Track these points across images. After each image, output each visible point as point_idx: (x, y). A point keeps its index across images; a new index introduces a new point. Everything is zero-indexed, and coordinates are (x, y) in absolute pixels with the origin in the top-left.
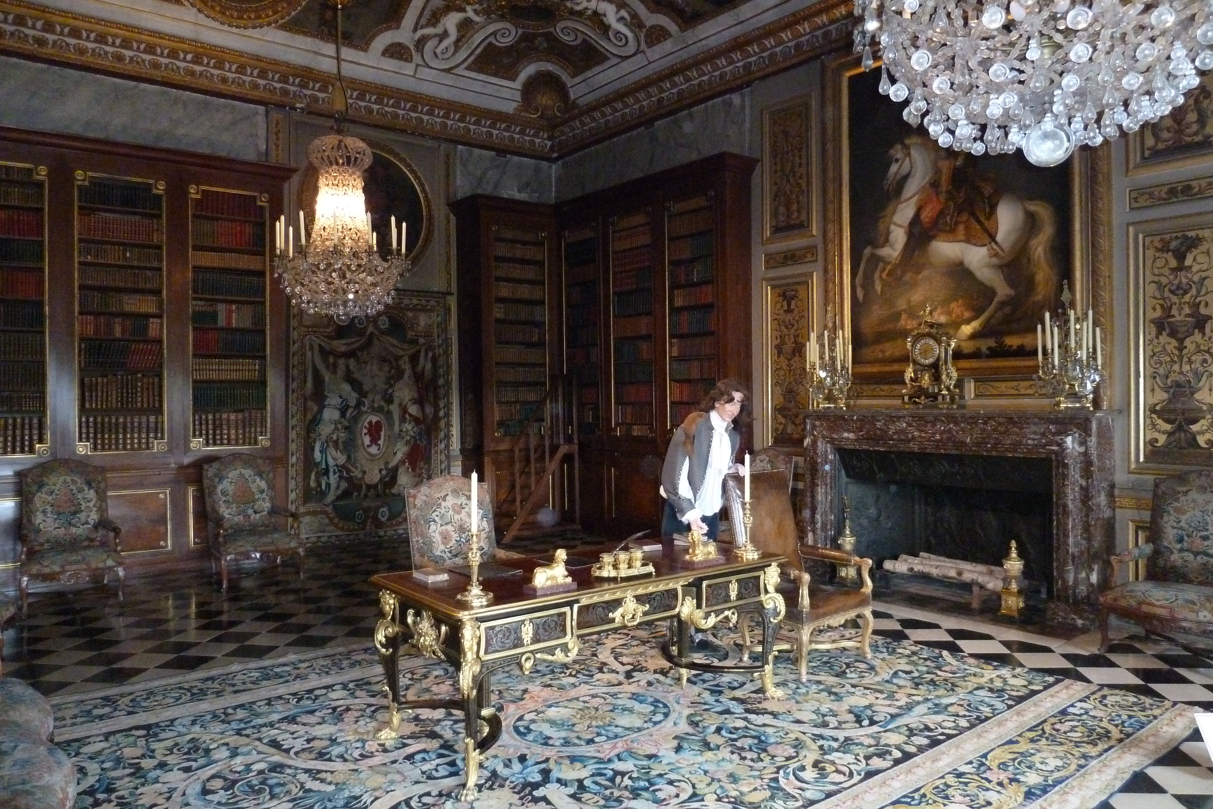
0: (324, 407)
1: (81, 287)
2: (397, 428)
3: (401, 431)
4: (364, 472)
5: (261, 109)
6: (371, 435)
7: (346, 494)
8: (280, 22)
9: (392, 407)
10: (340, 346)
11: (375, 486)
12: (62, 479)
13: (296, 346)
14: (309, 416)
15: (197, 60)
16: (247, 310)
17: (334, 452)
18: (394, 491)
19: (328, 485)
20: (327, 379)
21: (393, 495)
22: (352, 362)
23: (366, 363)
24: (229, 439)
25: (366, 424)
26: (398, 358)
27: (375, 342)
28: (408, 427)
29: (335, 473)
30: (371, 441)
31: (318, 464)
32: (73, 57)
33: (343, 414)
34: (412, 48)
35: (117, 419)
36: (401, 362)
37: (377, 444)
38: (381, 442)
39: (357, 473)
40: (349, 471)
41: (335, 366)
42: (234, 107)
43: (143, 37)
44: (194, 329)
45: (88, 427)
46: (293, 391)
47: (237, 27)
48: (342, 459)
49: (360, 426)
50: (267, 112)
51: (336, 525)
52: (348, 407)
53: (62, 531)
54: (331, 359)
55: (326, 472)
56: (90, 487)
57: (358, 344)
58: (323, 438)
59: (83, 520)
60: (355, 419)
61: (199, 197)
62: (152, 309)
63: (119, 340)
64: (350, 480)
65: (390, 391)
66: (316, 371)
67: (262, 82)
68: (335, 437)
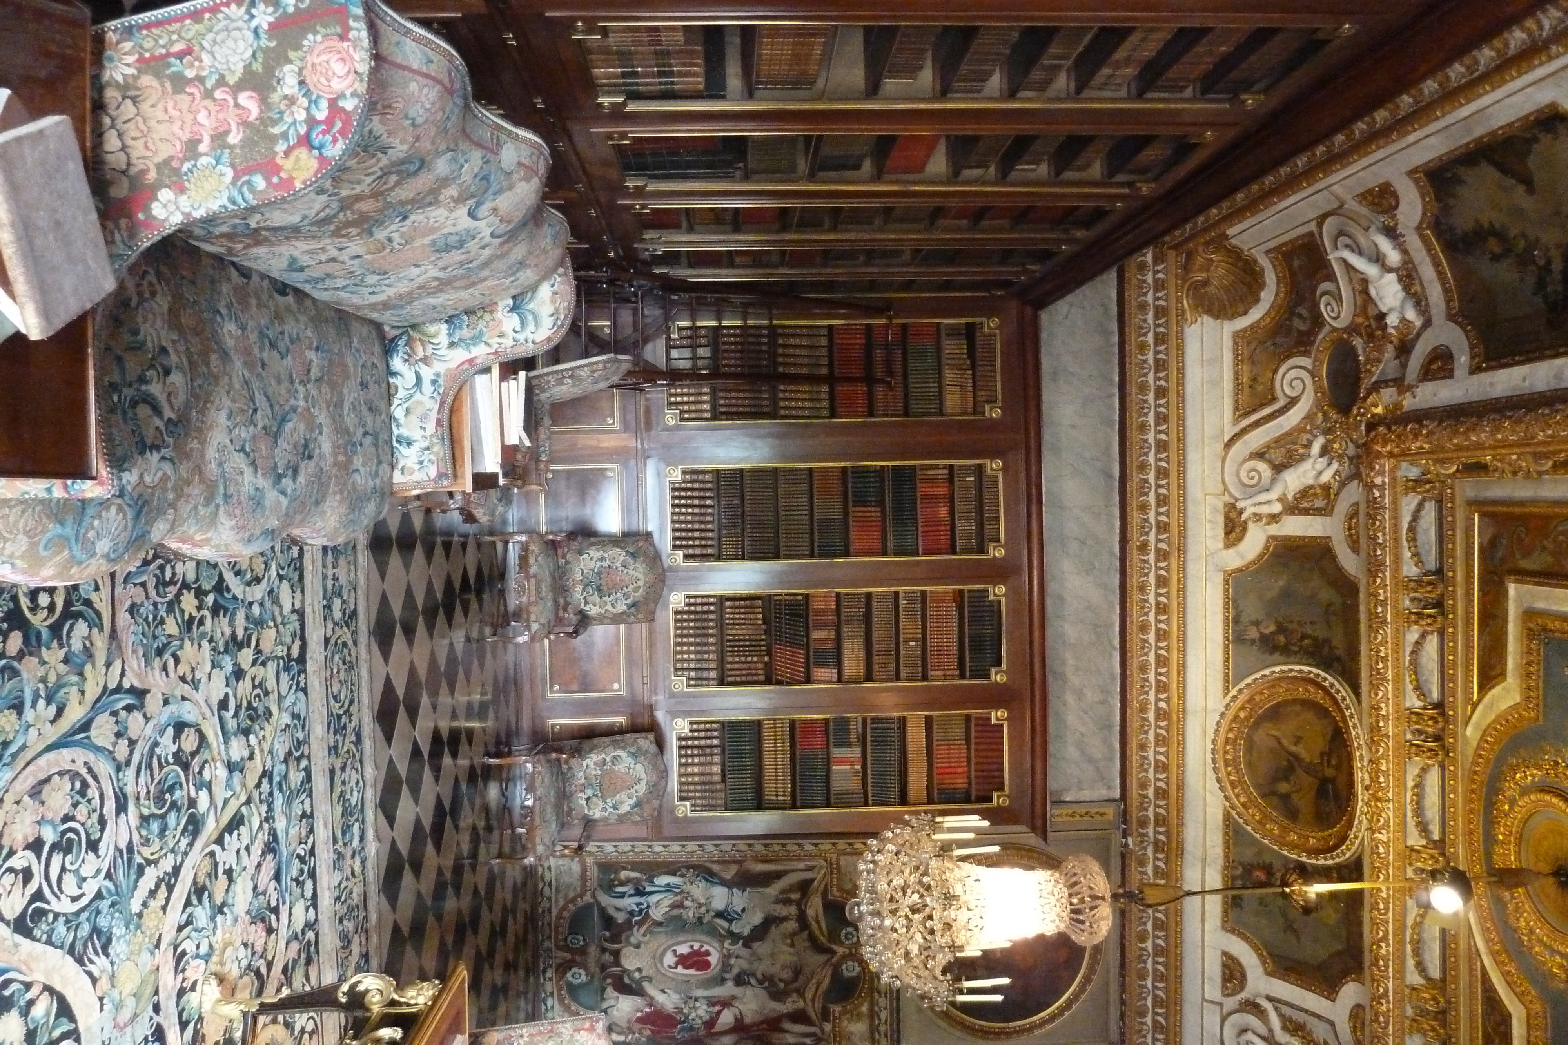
0: (729, 887)
1: (869, 596)
2: (700, 993)
3: (696, 1000)
4: (638, 947)
5: (1117, 794)
6: (690, 954)
7: (608, 921)
8: (1234, 813)
9: (730, 984)
10: (815, 907)
11: (617, 963)
12: (641, 576)
13: (812, 848)
14: (715, 868)
15: (1160, 714)
16: (854, 784)
17: (667, 902)
18: (610, 992)
19: (622, 896)
20: (768, 891)
21: (603, 990)
22: (792, 925)
23: (792, 945)
24: (686, 765)
25: (706, 947)
26: (801, 993)
27: (823, 958)
28: (702, 1011)
29: (638, 904)
30: (681, 955)
31: (651, 881)
32: (1134, 581)
33: (720, 915)
34: (1243, 995)
35: (712, 635)
36: (795, 995)
37: (677, 964)
38: (680, 969)
39: (637, 935)
40: (640, 923)
41: (787, 902)
42: (1111, 759)
43: (1175, 652)
44: (827, 721)
45: (703, 604)
46: (750, 845)
47: (1214, 761)
48: (657, 914)
49: (703, 938)
50: (1115, 800)
51: (564, 908)
52: (730, 921)
53: (578, 577)
54: (795, 896)
55: (640, 893)
56: (630, 606)
57: (818, 933)
58: (687, 888)
59: (590, 599)
60: (713, 932)
61: (994, 721)
62: (848, 672)
63: (807, 636)
64: (628, 925)
65: (753, 981)
66: (778, 875)
67: (1151, 792)
68: (687, 903)
